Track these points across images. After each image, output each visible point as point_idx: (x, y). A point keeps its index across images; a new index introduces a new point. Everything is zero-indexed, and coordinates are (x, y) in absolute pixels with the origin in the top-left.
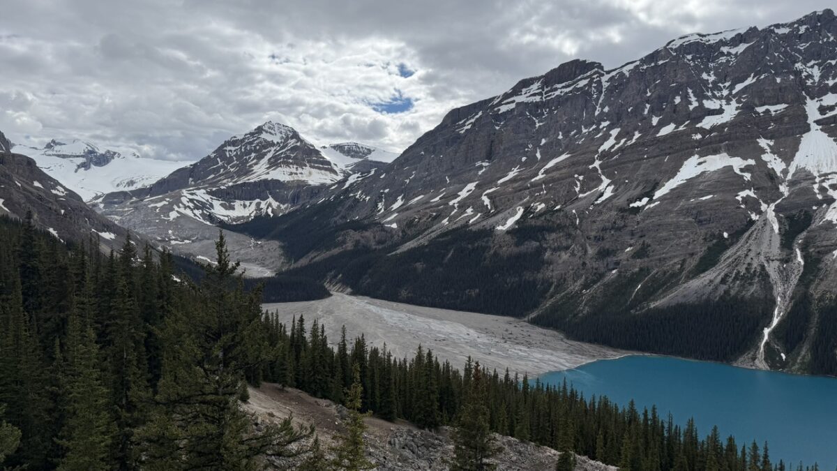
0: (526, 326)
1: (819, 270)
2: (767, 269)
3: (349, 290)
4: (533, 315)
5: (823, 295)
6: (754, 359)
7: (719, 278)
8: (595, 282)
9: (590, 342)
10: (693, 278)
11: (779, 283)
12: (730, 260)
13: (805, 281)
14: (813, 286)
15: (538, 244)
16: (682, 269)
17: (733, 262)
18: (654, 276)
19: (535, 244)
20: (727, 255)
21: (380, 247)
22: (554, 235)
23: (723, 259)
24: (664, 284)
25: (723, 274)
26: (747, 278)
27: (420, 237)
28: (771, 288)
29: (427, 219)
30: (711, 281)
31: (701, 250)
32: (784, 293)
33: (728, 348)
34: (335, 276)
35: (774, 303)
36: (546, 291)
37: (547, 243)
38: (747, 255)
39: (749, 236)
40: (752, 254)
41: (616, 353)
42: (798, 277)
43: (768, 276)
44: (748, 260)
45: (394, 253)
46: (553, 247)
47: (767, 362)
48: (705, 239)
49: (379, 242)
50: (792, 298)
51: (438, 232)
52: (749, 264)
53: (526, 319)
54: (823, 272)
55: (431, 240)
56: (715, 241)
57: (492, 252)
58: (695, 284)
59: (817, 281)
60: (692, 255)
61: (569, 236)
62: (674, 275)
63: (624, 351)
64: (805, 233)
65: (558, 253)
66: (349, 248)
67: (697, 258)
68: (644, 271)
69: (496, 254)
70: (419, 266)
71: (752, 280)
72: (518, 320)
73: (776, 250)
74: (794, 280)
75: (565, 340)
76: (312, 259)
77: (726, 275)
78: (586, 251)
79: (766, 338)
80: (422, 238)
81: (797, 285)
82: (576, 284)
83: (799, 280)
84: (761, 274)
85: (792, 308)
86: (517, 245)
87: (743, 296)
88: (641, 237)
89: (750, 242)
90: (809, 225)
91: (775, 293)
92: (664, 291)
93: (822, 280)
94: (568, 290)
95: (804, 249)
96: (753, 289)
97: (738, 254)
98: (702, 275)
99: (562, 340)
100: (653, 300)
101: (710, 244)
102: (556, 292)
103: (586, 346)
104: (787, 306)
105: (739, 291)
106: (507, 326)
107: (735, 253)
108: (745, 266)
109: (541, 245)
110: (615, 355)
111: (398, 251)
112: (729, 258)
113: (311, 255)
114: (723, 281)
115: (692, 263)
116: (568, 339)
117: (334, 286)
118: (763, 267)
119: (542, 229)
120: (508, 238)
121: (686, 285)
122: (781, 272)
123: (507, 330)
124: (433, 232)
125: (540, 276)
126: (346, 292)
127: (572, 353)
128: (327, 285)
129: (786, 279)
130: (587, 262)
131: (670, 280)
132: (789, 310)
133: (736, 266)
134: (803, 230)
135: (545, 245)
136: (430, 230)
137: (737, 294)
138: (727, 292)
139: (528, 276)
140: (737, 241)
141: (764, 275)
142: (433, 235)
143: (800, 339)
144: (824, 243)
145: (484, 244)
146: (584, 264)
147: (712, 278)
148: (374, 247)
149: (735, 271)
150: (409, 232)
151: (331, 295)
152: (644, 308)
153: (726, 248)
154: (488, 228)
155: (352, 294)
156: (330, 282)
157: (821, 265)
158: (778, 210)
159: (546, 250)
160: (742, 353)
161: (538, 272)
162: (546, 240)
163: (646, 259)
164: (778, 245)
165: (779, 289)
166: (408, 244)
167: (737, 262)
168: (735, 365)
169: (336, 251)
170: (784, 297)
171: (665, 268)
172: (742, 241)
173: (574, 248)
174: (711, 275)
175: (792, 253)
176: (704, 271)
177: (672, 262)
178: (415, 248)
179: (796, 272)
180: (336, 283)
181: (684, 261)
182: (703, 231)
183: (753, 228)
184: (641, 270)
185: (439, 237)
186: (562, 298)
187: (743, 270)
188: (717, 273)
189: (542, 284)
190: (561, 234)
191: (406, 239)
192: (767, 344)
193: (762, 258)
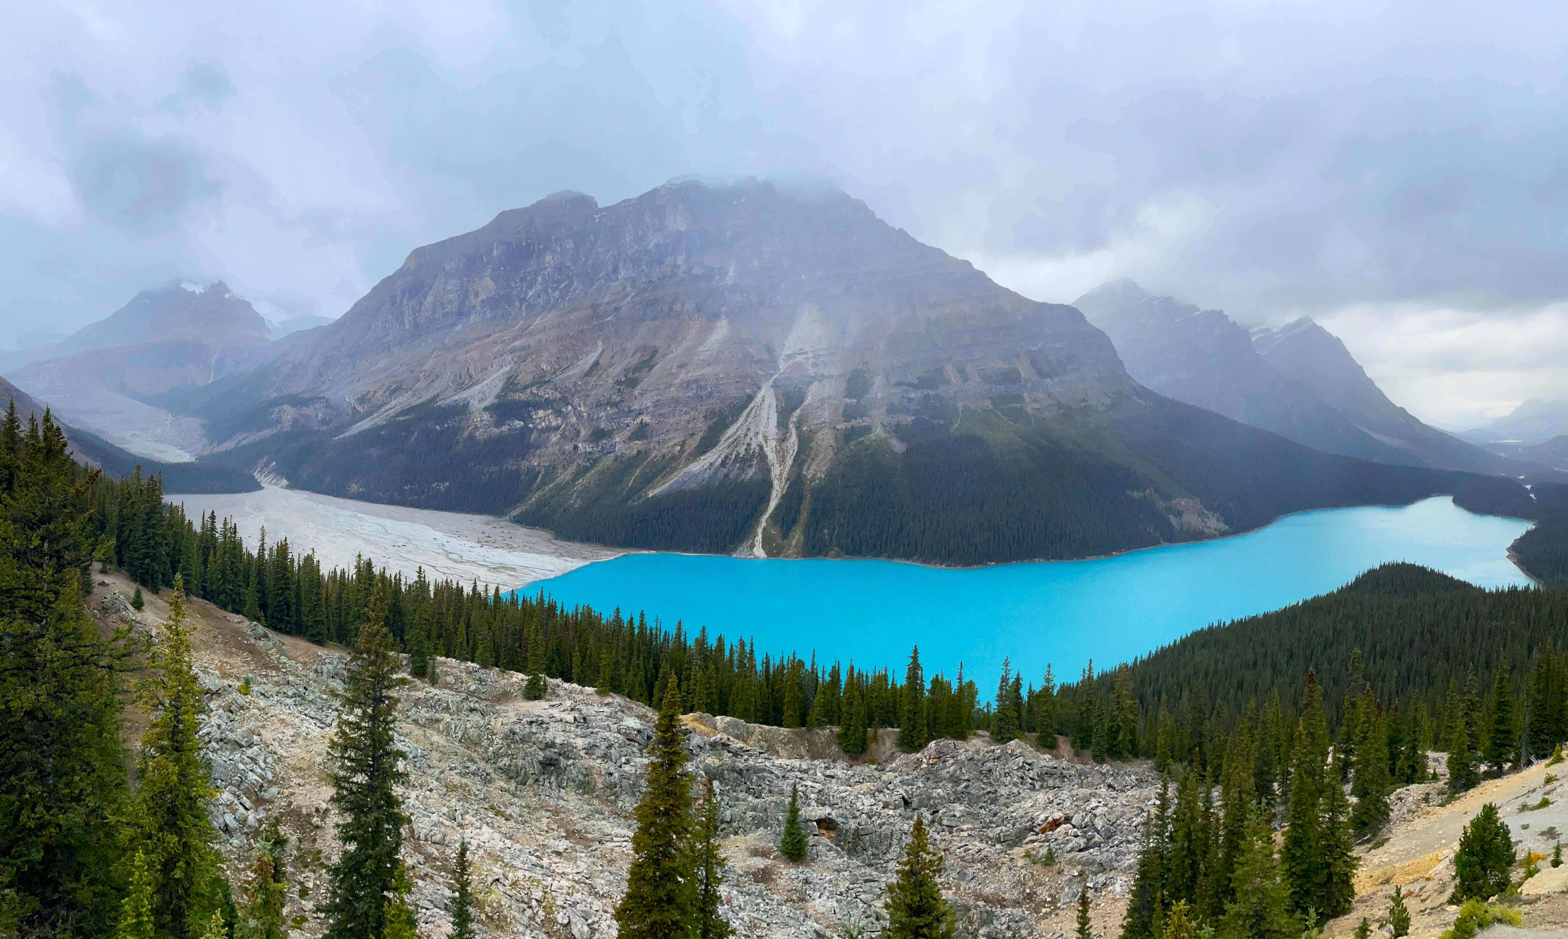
0: (507, 526)
1: (811, 448)
2: (765, 449)
3: (285, 482)
4: (516, 512)
5: (814, 475)
6: (752, 546)
7: (719, 461)
8: (587, 470)
9: (582, 541)
10: (692, 462)
11: (777, 466)
12: (730, 440)
13: (799, 461)
14: (806, 467)
15: (522, 423)
16: (682, 451)
17: (733, 443)
18: (652, 460)
19: (519, 424)
20: (727, 435)
21: (325, 428)
22: (541, 413)
23: (723, 440)
24: (664, 468)
25: (723, 456)
26: (745, 461)
27: (375, 415)
28: (769, 471)
29: (384, 392)
30: (711, 464)
31: (701, 427)
32: (781, 475)
33: (728, 537)
34: (267, 464)
35: (771, 486)
36: (532, 481)
37: (533, 423)
38: (746, 435)
39: (749, 414)
40: (751, 434)
41: (609, 553)
42: (792, 457)
43: (766, 457)
44: (747, 440)
45: (341, 436)
46: (540, 427)
47: (764, 549)
48: (705, 417)
49: (323, 422)
50: (788, 479)
51: (398, 409)
52: (749, 445)
53: (507, 517)
54: (813, 452)
55: (389, 420)
56: (715, 420)
57: (466, 434)
58: (696, 467)
59: (809, 460)
60: (693, 434)
61: (559, 413)
62: (674, 458)
63: (620, 550)
64: (798, 412)
65: (547, 434)
66: (285, 430)
67: (698, 438)
68: (642, 455)
69: (471, 437)
70: (374, 452)
71: (751, 461)
72: (496, 519)
73: (772, 429)
74: (789, 461)
75: (554, 541)
76: (240, 441)
77: (726, 457)
78: (578, 432)
79: (764, 524)
80: (377, 417)
81: (792, 466)
82: (566, 472)
83: (794, 460)
84: (759, 454)
85: (788, 488)
86: (498, 424)
87: (742, 481)
88: (640, 414)
89: (750, 420)
90: (802, 402)
91: (773, 475)
92: (663, 477)
93: (813, 459)
94: (558, 480)
95: (798, 427)
96: (751, 472)
97: (738, 433)
98: (703, 458)
99: (549, 541)
100: (652, 488)
101: (710, 423)
102: (544, 483)
103: (576, 547)
104: (783, 489)
105: (738, 474)
106: (485, 528)
107: (735, 433)
108: (745, 446)
109: (526, 425)
110: (608, 555)
111: (347, 434)
112: (729, 438)
113: (239, 437)
114: (723, 464)
115: (693, 443)
116: (556, 539)
117: (265, 476)
118: (761, 447)
119: (527, 404)
120: (486, 416)
121: (685, 470)
122: (778, 452)
123: (484, 533)
124: (391, 409)
125: (524, 465)
126: (281, 485)
127: (561, 555)
128: (256, 475)
129: (782, 461)
130: (580, 445)
131: (669, 464)
132: (784, 492)
133: (736, 446)
134: (797, 408)
135: (531, 426)
136: (388, 406)
137: (737, 478)
138: (726, 476)
139: (510, 464)
140: (737, 419)
141: (763, 457)
142: (391, 413)
143: (794, 521)
144: (816, 422)
145: (456, 424)
146: (576, 447)
147: (712, 461)
148: (316, 428)
149: (735, 453)
150: (360, 409)
151: (261, 488)
152: (641, 497)
153: (726, 427)
154: (461, 404)
155: (288, 487)
156: (261, 471)
157: (813, 444)
158: (775, 386)
159: (531, 430)
160: (741, 542)
161: (523, 459)
162: (531, 418)
163: (645, 441)
164: (775, 424)
165: (776, 471)
166: (359, 424)
167: (736, 443)
168: (735, 555)
169: (267, 433)
170: (780, 479)
171: (664, 451)
172: (742, 419)
173: (564, 429)
174: (713, 457)
175: (787, 432)
176: (704, 453)
177: (671, 443)
178: (368, 430)
179: (791, 451)
180: (269, 473)
181: (684, 442)
182: (704, 408)
183: (751, 406)
184: (639, 452)
185: (397, 415)
186: (550, 490)
187: (742, 451)
188: (717, 456)
189: (527, 475)
190: (550, 411)
191: (357, 417)
192: (764, 529)
193: (760, 438)
